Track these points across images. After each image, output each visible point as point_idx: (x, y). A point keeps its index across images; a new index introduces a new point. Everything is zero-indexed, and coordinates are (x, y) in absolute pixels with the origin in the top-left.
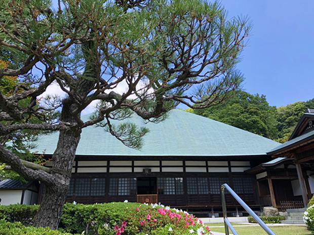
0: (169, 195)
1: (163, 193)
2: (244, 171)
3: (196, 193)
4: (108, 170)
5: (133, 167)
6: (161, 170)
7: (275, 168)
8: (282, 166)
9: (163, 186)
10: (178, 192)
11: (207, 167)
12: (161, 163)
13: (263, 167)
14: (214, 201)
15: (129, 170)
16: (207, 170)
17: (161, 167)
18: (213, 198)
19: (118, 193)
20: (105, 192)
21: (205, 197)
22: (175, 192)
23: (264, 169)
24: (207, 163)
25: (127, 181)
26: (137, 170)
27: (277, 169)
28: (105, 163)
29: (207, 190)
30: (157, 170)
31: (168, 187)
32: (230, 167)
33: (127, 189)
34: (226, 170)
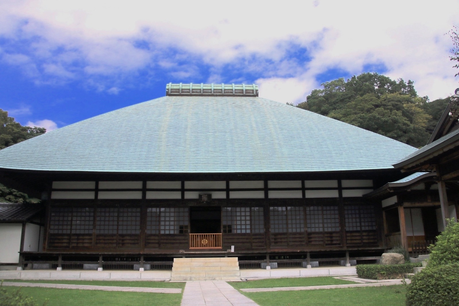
0: (241, 234)
1: (230, 231)
2: (364, 196)
3: (285, 231)
4: (144, 195)
5: (183, 190)
6: (228, 195)
7: (409, 190)
8: (421, 187)
9: (232, 220)
10: (255, 229)
11: (303, 189)
12: (228, 185)
13: (389, 188)
14: (313, 243)
15: (177, 196)
16: (304, 194)
17: (228, 190)
18: (311, 238)
19: (159, 230)
20: (141, 228)
21: (298, 236)
22: (251, 229)
23: (392, 191)
24: (303, 184)
25: (174, 212)
26: (189, 195)
27: (412, 191)
28: (139, 185)
29: (302, 226)
30: (222, 195)
31: (239, 223)
32: (340, 189)
33: (174, 225)
34: (335, 194)
